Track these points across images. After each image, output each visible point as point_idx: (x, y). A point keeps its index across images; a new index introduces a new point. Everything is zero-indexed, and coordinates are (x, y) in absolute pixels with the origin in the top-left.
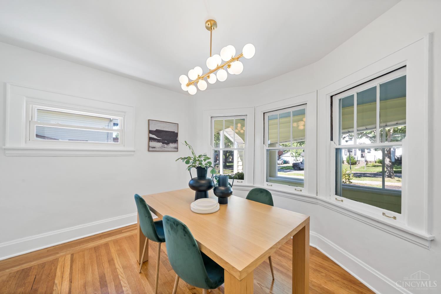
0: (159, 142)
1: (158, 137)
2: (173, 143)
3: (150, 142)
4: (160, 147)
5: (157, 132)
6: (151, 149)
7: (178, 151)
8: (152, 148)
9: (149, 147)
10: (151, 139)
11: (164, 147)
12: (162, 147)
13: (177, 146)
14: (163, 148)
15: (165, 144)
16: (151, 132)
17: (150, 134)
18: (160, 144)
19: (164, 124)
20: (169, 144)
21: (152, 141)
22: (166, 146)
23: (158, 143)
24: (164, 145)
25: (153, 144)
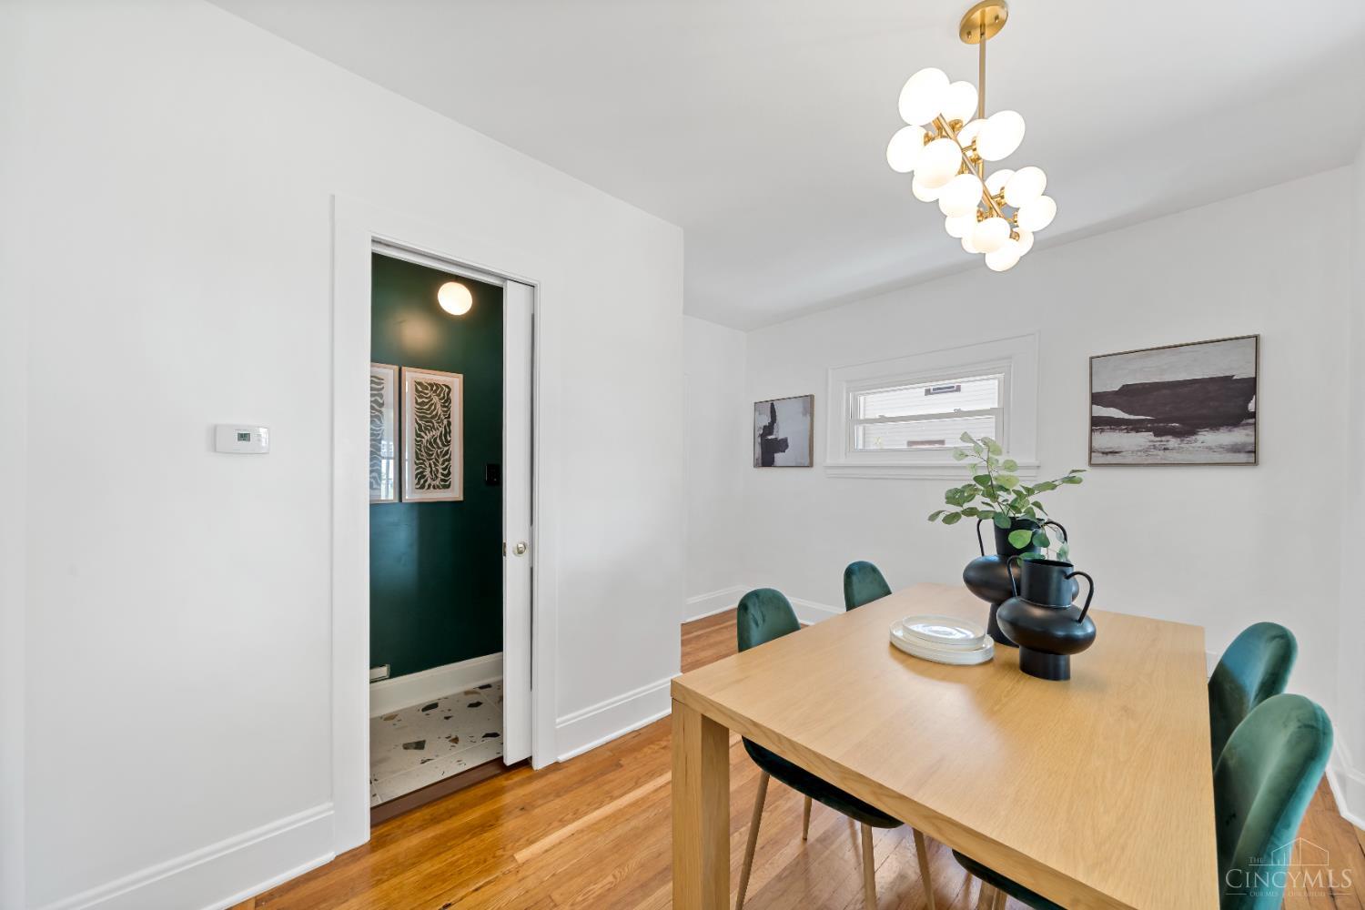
0: (1137, 432)
1: (1130, 413)
2: (1223, 430)
3: (1096, 436)
4: (1146, 450)
5: (1129, 396)
6: (1098, 459)
7: (1255, 463)
8: (1103, 453)
9: (1091, 451)
10: (1097, 423)
11: (1165, 449)
12: (1155, 447)
13: (1252, 440)
14: (1161, 453)
15: (1169, 438)
16: (1097, 399)
17: (1094, 406)
18: (1144, 438)
19: (1167, 357)
20: (1193, 433)
21: (1102, 431)
22: (1173, 442)
23: (1133, 434)
24: (1163, 438)
25: (1108, 439)
